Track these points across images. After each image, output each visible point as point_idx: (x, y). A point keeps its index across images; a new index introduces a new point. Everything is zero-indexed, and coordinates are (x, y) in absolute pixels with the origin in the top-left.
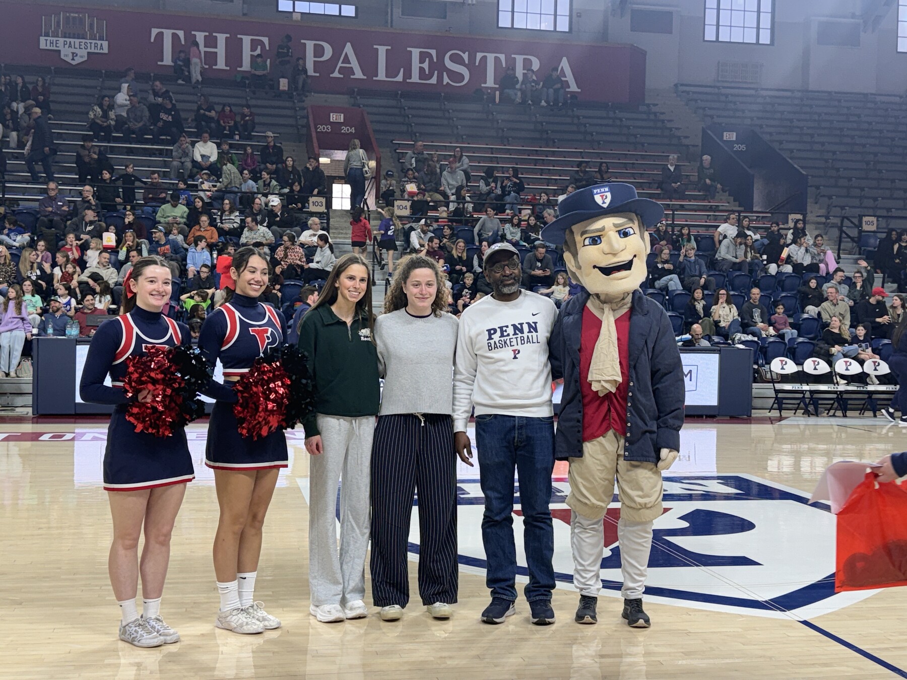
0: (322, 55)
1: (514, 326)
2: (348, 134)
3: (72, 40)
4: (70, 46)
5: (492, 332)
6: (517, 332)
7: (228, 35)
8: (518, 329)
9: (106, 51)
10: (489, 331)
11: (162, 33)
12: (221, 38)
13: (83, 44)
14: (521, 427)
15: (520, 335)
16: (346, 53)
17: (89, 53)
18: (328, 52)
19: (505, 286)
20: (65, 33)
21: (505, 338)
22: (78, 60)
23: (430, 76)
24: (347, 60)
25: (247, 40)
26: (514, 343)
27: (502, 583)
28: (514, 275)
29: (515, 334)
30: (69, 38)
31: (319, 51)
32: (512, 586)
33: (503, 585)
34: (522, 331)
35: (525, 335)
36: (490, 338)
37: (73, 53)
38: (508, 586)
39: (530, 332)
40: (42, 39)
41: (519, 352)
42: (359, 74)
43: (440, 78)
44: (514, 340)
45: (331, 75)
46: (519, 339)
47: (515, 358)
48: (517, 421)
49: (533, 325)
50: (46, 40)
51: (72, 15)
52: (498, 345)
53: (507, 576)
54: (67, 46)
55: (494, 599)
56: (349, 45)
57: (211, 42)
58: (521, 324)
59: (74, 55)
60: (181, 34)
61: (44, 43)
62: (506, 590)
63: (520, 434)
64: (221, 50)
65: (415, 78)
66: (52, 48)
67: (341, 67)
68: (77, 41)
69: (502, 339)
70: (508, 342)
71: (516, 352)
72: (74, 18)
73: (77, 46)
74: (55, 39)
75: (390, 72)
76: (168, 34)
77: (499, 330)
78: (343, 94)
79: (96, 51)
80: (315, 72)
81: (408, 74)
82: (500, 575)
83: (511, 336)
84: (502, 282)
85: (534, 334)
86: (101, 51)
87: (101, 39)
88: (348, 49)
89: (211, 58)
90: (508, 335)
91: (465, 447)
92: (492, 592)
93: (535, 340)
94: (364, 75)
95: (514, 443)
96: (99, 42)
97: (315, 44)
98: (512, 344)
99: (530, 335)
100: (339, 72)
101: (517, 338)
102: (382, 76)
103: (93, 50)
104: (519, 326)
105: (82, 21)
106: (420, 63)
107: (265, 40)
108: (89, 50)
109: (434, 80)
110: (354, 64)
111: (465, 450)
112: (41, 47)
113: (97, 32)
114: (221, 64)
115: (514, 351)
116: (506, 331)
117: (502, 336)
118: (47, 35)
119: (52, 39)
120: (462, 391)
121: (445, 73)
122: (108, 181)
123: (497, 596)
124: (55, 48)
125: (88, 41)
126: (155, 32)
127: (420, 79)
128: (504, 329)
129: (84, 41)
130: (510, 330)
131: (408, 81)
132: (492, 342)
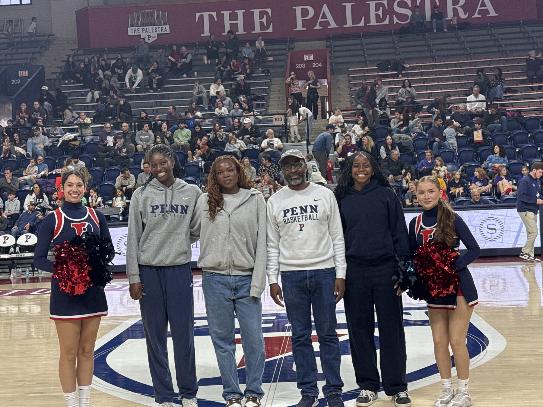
0: (307, 16)
1: (301, 207)
2: (317, 68)
3: (147, 27)
4: (146, 32)
5: (286, 211)
6: (303, 212)
7: (244, 11)
8: (304, 210)
9: (168, 31)
10: (284, 211)
11: (203, 15)
12: (240, 13)
13: (154, 29)
14: (311, 277)
15: (305, 214)
16: (324, 12)
17: (158, 35)
18: (311, 12)
19: (292, 180)
20: (143, 23)
21: (295, 216)
22: (152, 40)
23: (384, 19)
24: (324, 16)
25: (256, 12)
26: (301, 220)
27: (308, 385)
28: (298, 172)
29: (302, 213)
30: (146, 26)
31: (305, 13)
32: (316, 386)
33: (308, 386)
34: (306, 212)
35: (308, 214)
36: (285, 216)
37: (148, 36)
38: (312, 386)
39: (312, 212)
40: (129, 29)
41: (304, 226)
42: (333, 25)
43: (391, 20)
44: (301, 218)
45: (314, 28)
46: (304, 217)
47: (301, 230)
48: (308, 273)
49: (315, 207)
50: (132, 29)
51: (146, 11)
52: (290, 220)
53: (311, 380)
54: (144, 32)
55: (303, 396)
56: (325, 5)
57: (234, 17)
58: (306, 207)
59: (149, 37)
60: (214, 14)
61: (131, 31)
62: (311, 389)
63: (311, 282)
64: (240, 21)
65: (373, 22)
66: (136, 34)
67: (320, 22)
68: (150, 27)
69: (293, 216)
70: (297, 218)
71: (302, 226)
72: (148, 13)
73: (151, 31)
74: (137, 28)
75: (355, 20)
76: (206, 15)
77: (291, 210)
78: (323, 40)
79: (162, 33)
80: (303, 27)
81: (368, 20)
82: (306, 380)
83: (299, 215)
84: (290, 177)
85: (315, 213)
86: (166, 32)
87: (165, 24)
88: (325, 8)
89: (234, 27)
90: (297, 214)
91: (278, 294)
92: (301, 392)
93: (315, 218)
94: (337, 25)
95: (307, 288)
96: (164, 27)
97: (302, 9)
98: (299, 220)
99: (311, 214)
100: (320, 25)
101: (302, 216)
102: (349, 23)
103: (160, 32)
104: (304, 208)
105: (152, 14)
106: (376, 11)
107: (269, 10)
108: (158, 33)
109: (386, 22)
110: (330, 18)
111: (278, 296)
112: (129, 34)
113: (162, 20)
114: (241, 30)
115: (300, 225)
116: (295, 211)
117: (293, 214)
118: (132, 26)
119: (135, 28)
120: (272, 255)
121: (394, 16)
122: (145, 118)
123: (305, 394)
124: (137, 34)
125: (157, 27)
126: (198, 15)
127: (377, 22)
128: (294, 209)
129: (154, 27)
130: (298, 211)
131: (368, 25)
132: (286, 218)
